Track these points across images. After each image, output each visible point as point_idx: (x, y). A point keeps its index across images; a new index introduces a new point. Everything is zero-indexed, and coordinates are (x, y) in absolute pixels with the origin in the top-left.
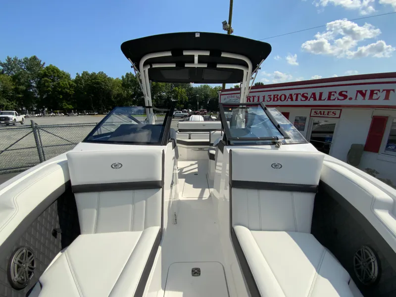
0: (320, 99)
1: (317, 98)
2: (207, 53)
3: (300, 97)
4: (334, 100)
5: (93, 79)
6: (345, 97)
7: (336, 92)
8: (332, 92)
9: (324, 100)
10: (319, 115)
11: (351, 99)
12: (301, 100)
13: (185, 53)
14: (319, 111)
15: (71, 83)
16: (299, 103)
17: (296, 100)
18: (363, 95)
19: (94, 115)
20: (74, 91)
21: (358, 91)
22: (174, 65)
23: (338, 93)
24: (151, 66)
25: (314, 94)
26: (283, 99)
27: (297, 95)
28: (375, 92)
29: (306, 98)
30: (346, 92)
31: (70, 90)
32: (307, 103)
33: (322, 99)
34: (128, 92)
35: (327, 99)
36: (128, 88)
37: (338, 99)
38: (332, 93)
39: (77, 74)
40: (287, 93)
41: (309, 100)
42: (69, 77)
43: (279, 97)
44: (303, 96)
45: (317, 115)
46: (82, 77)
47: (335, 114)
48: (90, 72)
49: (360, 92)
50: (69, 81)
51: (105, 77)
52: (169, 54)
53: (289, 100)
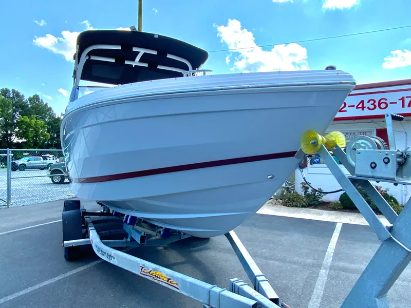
2: (155, 53)
13: (134, 49)
22: (113, 60)
24: (90, 57)
52: (119, 47)
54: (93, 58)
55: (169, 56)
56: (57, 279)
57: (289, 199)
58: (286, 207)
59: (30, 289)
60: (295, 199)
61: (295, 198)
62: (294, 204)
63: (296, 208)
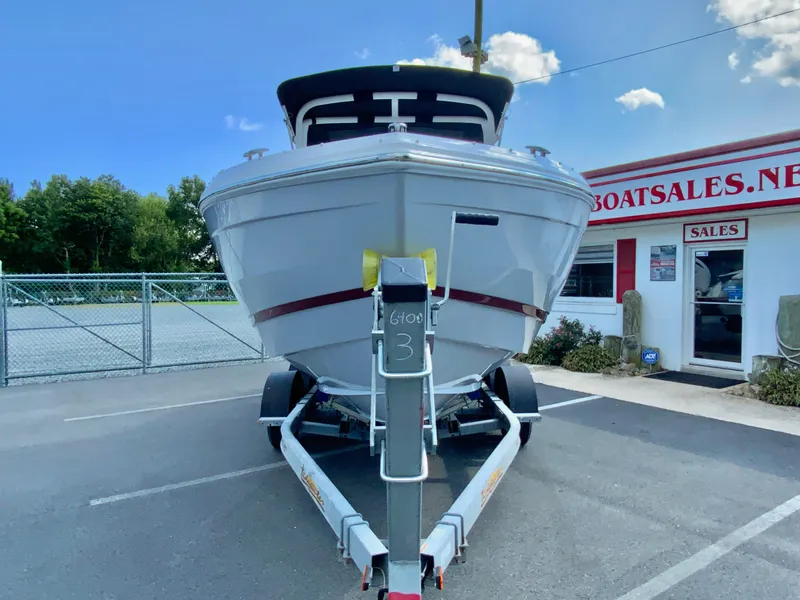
0: (691, 196)
1: (685, 193)
2: (413, 96)
3: (648, 195)
4: (719, 194)
5: (81, 198)
6: (740, 186)
7: (719, 178)
8: (711, 179)
9: (700, 197)
10: (704, 237)
11: (751, 189)
12: (653, 203)
13: (377, 97)
14: (700, 228)
15: (13, 209)
16: (648, 209)
17: (642, 203)
18: (774, 178)
19: (72, 303)
20: (18, 233)
21: (762, 172)
22: (354, 120)
23: (724, 179)
24: (314, 121)
25: (676, 186)
26: (611, 203)
27: (642, 191)
28: (795, 169)
29: (662, 196)
30: (740, 175)
31: (7, 231)
32: (664, 208)
33: (695, 195)
34: (183, 234)
35: (704, 194)
36: (186, 223)
37: (727, 193)
38: (714, 181)
39: (34, 183)
40: (620, 190)
41: (669, 201)
42: (9, 193)
43: (601, 201)
44: (654, 192)
45: (698, 239)
46: (48, 193)
47: (736, 231)
48: (73, 179)
49: (766, 173)
50: (8, 204)
51: (116, 191)
52: (350, 98)
53: (626, 204)
54: (320, 121)
55: (441, 98)
56: (243, 472)
57: (775, 386)
58: (762, 403)
59: (204, 480)
60: (793, 386)
61: (791, 383)
62: (786, 397)
63: (790, 408)
